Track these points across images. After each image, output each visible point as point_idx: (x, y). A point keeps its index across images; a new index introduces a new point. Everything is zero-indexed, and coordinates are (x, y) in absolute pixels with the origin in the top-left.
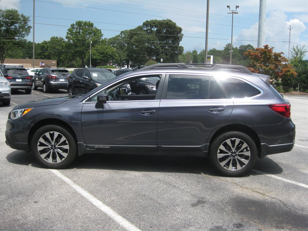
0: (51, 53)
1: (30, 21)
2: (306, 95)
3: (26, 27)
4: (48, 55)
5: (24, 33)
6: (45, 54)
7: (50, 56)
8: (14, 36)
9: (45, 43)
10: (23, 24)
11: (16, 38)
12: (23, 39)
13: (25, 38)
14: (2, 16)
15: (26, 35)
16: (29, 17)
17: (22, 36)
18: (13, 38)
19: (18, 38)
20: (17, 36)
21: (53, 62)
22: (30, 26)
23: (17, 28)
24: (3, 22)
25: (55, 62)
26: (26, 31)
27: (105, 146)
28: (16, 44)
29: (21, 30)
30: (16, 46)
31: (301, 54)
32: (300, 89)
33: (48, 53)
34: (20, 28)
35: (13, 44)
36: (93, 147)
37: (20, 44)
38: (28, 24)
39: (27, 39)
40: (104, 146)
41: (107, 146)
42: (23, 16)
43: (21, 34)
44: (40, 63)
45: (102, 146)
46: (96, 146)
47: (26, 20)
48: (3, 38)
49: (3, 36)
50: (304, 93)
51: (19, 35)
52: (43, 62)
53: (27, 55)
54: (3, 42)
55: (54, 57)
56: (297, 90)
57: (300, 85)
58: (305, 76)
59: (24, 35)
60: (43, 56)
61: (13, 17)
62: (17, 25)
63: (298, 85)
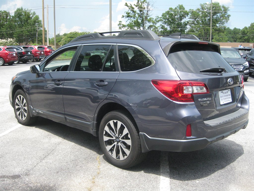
0: (250, 37)
1: (229, 10)
3: (226, 16)
4: (247, 39)
5: (224, 21)
6: (244, 38)
7: (249, 40)
8: (216, 24)
9: (246, 28)
10: (223, 13)
11: (218, 25)
12: (223, 26)
13: (224, 25)
14: (207, 8)
15: (225, 23)
16: (228, 7)
17: (222, 24)
18: (215, 26)
19: (219, 25)
20: (218, 24)
21: (250, 45)
22: (229, 15)
23: (218, 17)
24: (207, 13)
25: (252, 45)
26: (226, 19)
28: (217, 30)
29: (222, 18)
30: (217, 32)
33: (247, 37)
34: (221, 17)
35: (214, 31)
36: (36, 111)
37: (220, 30)
38: (227, 13)
39: (226, 26)
41: (42, 112)
42: (223, 7)
43: (221, 22)
44: (239, 46)
45: (39, 111)
47: (226, 10)
48: (206, 26)
49: (207, 25)
51: (219, 22)
52: (241, 45)
53: (232, 40)
54: (206, 29)
55: (252, 40)
59: (224, 22)
60: (243, 40)
61: (216, 8)
62: (218, 15)
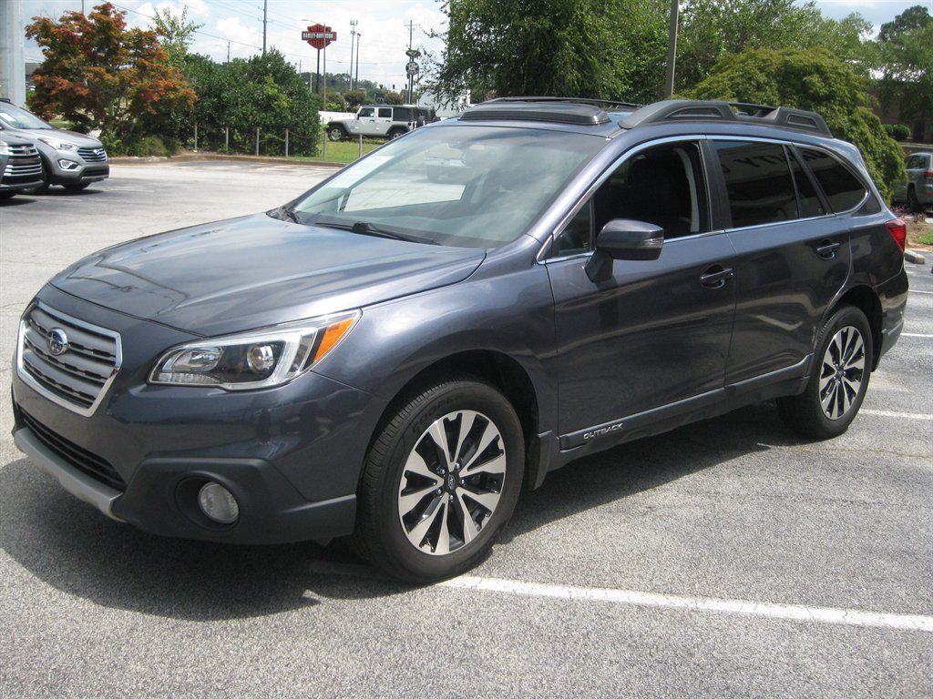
2: (221, 158)
27: (611, 426)
31: (182, 35)
32: (200, 141)
36: (580, 441)
40: (607, 427)
41: (616, 424)
45: (601, 428)
46: (586, 432)
50: (214, 154)
56: (193, 145)
57: (199, 129)
58: (213, 103)
63: (192, 130)
